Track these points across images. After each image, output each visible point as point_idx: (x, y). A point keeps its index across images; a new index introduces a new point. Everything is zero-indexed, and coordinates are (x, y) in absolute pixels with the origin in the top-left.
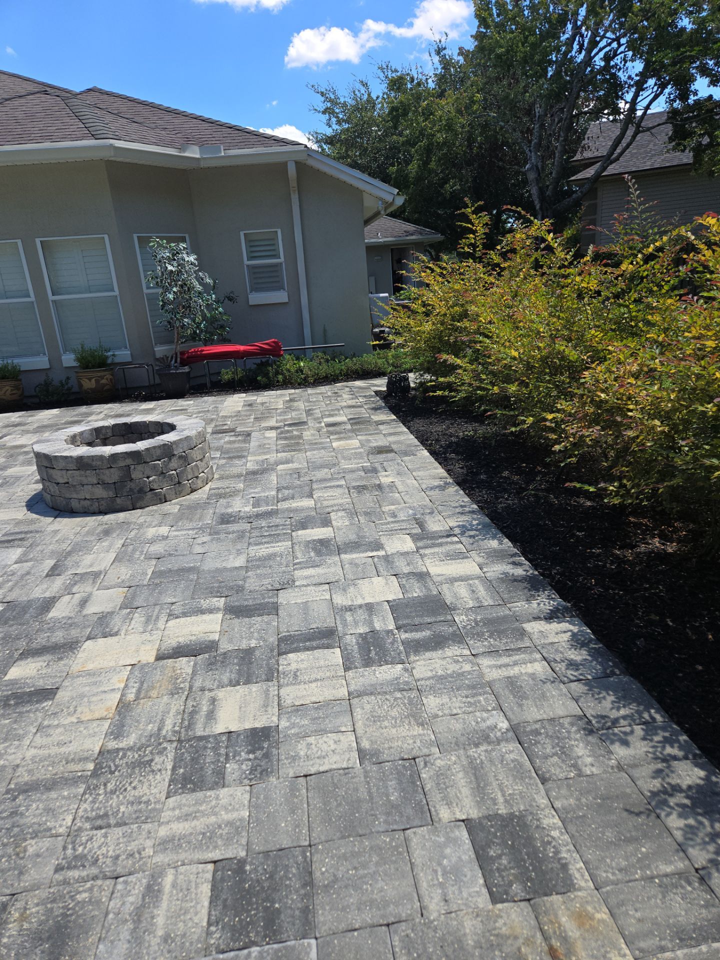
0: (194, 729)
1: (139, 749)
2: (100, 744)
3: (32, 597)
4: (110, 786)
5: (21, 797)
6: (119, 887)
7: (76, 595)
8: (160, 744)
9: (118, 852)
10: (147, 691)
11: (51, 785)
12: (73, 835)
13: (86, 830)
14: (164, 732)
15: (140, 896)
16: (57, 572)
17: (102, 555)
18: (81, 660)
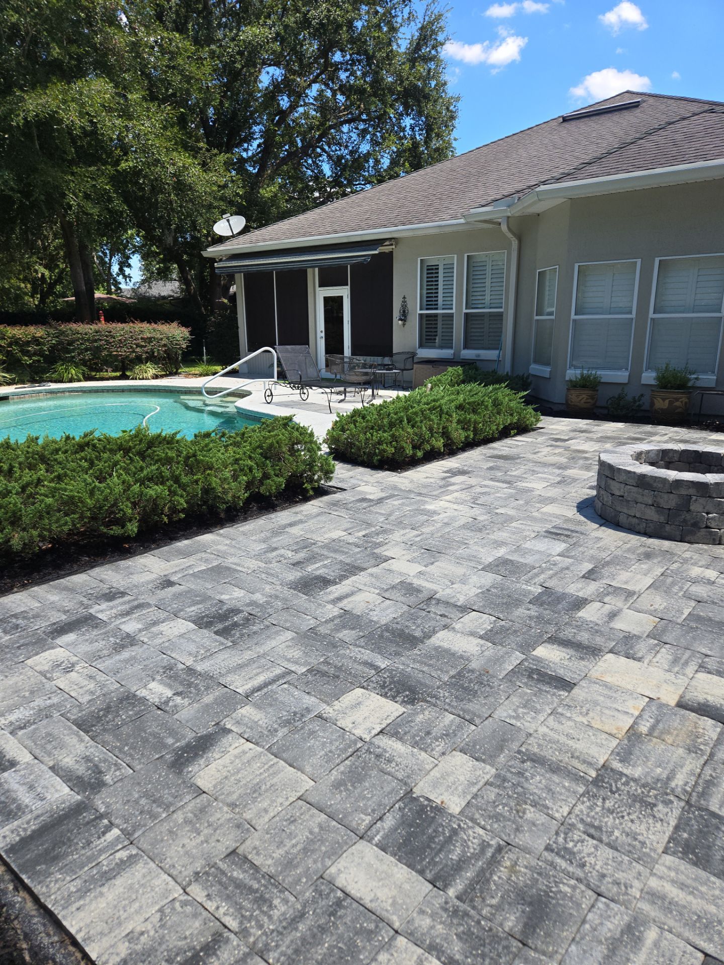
0: (708, 801)
1: (644, 786)
2: (606, 758)
3: (567, 591)
4: (608, 804)
5: (528, 763)
6: (600, 905)
7: (607, 606)
8: (667, 794)
9: (605, 872)
10: (662, 733)
11: (556, 769)
12: (566, 827)
13: (579, 830)
14: (673, 784)
15: (619, 929)
16: (592, 577)
17: (639, 576)
18: (601, 669)
